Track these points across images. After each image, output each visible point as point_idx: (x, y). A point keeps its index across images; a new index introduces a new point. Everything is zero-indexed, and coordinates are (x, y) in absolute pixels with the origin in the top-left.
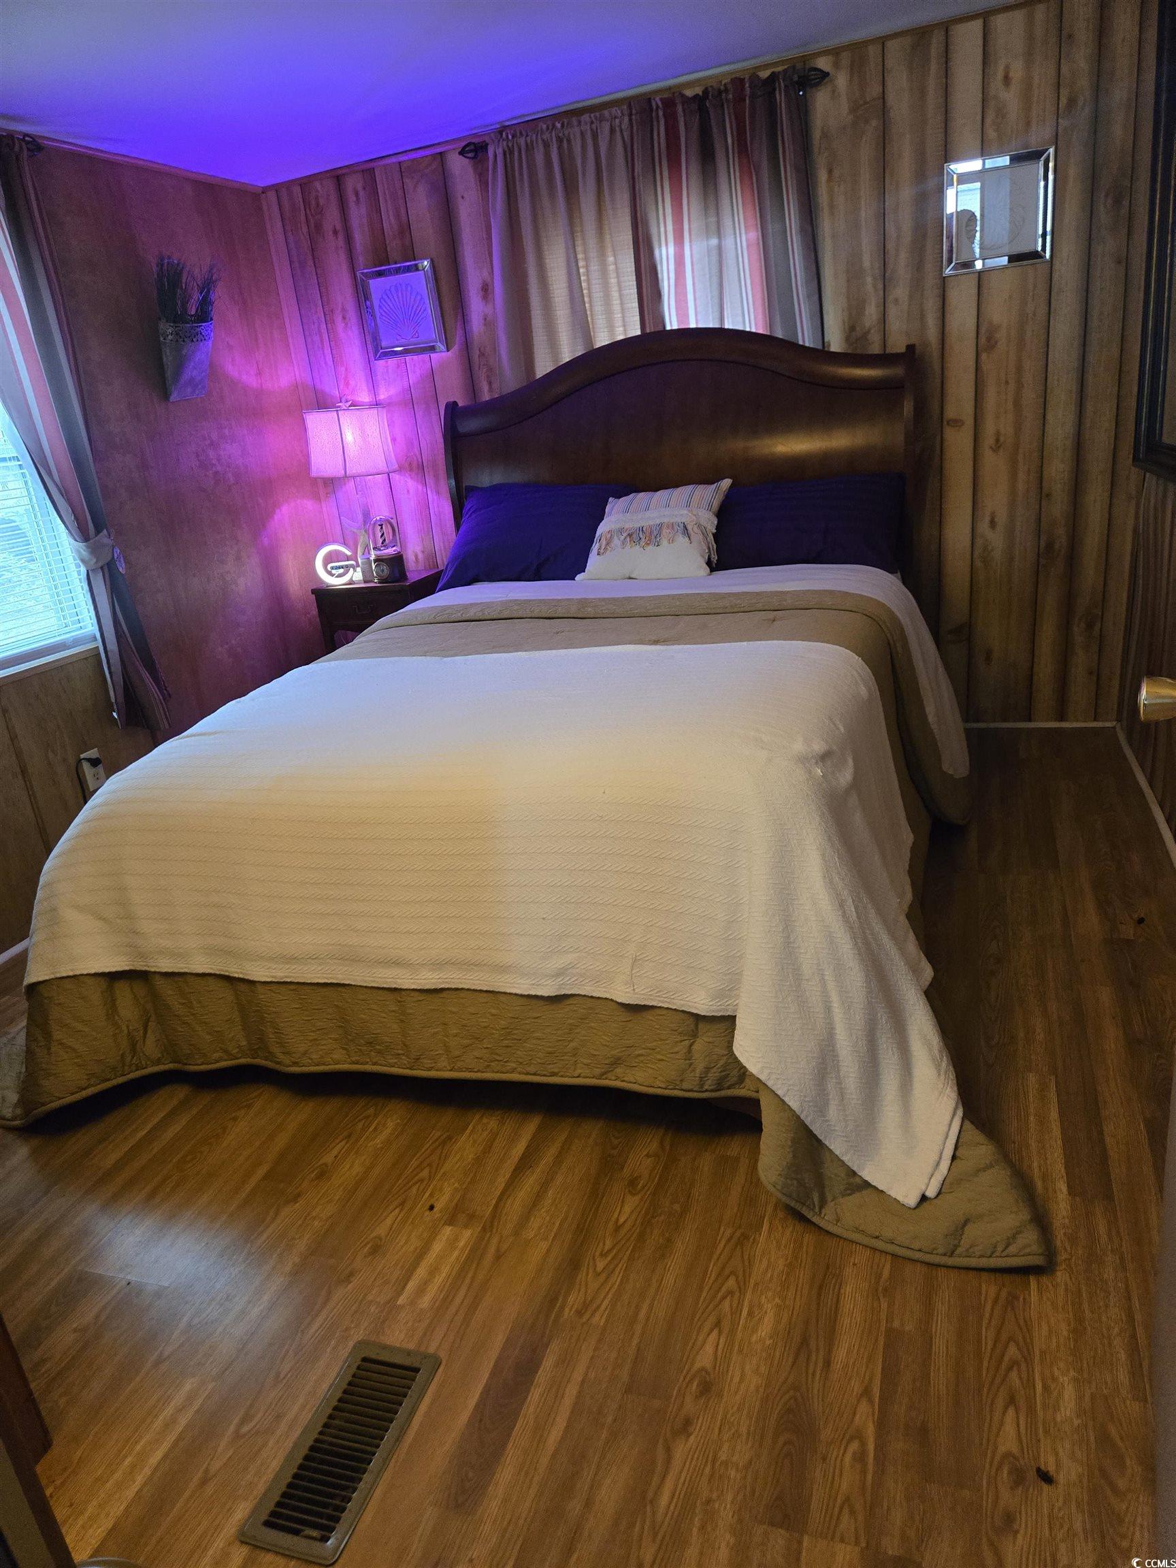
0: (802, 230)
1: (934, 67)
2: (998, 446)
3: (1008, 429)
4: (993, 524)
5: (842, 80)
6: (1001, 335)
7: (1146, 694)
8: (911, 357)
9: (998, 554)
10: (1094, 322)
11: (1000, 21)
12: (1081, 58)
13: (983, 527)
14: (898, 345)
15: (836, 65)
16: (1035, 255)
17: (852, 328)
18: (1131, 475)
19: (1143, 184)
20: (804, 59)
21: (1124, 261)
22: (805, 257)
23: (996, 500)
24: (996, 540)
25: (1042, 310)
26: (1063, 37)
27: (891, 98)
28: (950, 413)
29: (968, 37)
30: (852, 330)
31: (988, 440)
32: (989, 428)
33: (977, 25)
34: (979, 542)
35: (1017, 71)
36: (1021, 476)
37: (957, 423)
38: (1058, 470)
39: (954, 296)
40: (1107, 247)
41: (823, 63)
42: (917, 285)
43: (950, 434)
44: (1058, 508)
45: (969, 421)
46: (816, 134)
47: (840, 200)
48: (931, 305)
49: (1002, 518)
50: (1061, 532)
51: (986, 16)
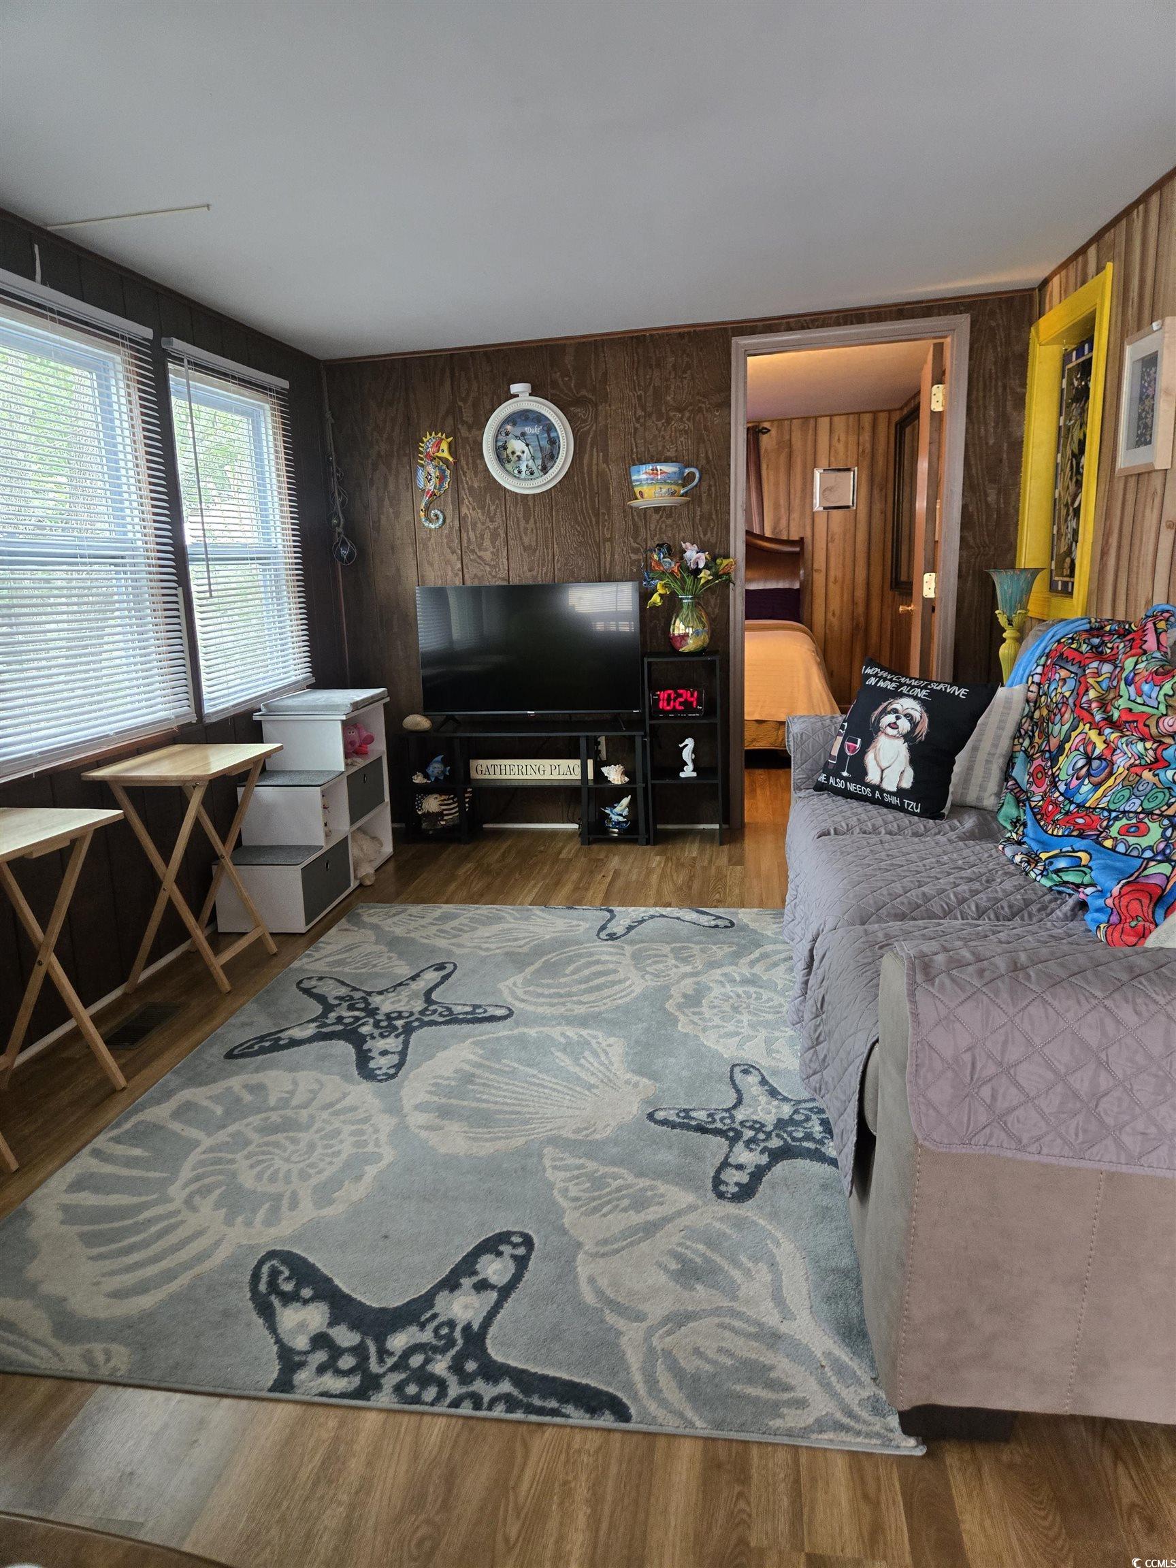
0: (757, 488)
1: (811, 432)
2: (836, 581)
3: (840, 575)
4: (834, 614)
5: (773, 432)
6: (837, 537)
7: (901, 609)
8: (801, 542)
9: (836, 628)
10: (873, 534)
11: (836, 419)
12: (866, 436)
13: (830, 615)
14: (795, 537)
15: (772, 426)
16: (848, 507)
17: (775, 528)
18: (889, 594)
19: (890, 485)
20: (759, 422)
21: (884, 512)
22: (757, 498)
23: (835, 605)
24: (835, 621)
25: (853, 529)
26: (860, 428)
27: (793, 440)
28: (816, 566)
29: (824, 423)
30: (774, 529)
31: (831, 579)
32: (832, 573)
33: (828, 419)
34: (828, 623)
35: (843, 438)
36: (845, 595)
37: (818, 571)
38: (860, 593)
39: (817, 520)
40: (877, 507)
41: (766, 425)
42: (802, 514)
43: (816, 575)
44: (861, 609)
45: (824, 571)
46: (762, 451)
47: (772, 477)
48: (808, 522)
49: (837, 613)
50: (862, 619)
51: (831, 416)
